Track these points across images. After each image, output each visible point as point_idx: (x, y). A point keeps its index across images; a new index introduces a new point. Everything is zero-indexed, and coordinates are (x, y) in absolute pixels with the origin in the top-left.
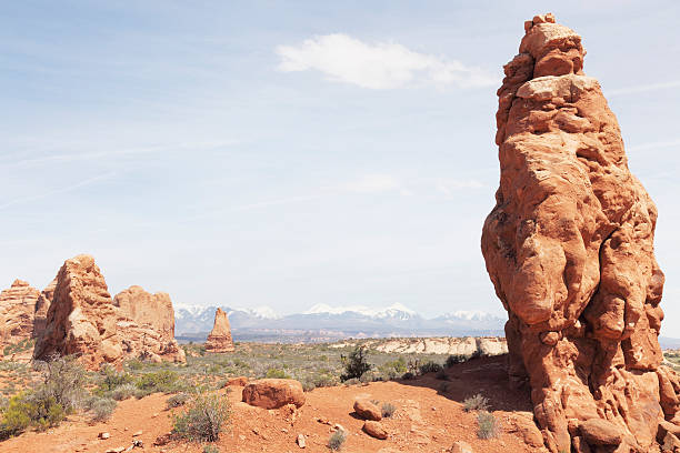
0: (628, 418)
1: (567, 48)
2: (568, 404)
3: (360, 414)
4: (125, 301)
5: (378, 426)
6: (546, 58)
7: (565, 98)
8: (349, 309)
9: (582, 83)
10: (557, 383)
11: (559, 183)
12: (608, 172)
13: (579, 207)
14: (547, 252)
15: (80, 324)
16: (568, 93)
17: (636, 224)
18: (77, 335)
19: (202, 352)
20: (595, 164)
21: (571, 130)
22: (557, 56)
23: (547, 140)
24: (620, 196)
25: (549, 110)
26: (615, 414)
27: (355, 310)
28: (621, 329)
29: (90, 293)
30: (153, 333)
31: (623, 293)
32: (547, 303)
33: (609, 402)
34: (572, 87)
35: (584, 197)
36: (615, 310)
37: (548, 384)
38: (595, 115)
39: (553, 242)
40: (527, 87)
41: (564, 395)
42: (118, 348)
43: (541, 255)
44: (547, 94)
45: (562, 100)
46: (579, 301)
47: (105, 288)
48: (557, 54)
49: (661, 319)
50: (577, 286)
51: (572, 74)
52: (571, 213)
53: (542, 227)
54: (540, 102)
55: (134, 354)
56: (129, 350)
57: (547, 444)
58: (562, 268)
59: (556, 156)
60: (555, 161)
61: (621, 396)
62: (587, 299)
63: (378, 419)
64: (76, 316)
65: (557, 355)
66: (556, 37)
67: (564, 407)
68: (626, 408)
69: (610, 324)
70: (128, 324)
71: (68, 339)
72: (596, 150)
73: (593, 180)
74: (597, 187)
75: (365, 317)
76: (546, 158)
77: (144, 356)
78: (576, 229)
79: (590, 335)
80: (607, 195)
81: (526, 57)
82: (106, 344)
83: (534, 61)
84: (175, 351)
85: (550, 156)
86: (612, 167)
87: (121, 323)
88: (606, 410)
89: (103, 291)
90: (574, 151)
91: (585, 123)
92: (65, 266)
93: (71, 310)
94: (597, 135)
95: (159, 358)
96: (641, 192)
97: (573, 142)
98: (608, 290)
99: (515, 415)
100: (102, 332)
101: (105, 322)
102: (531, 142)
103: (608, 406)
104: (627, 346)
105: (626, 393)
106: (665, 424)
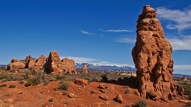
0: (162, 91)
1: (152, 13)
2: (147, 88)
3: (100, 87)
4: (64, 61)
5: (103, 90)
6: (147, 15)
7: (151, 23)
8: (114, 65)
9: (155, 20)
10: (144, 84)
11: (147, 42)
12: (160, 40)
13: (152, 47)
14: (144, 56)
15: (54, 65)
16: (152, 22)
17: (166, 51)
18: (53, 67)
19: (81, 72)
20: (157, 38)
21: (152, 30)
22: (150, 14)
23: (146, 32)
24: (162, 45)
25: (147, 26)
26: (159, 91)
27: (116, 65)
28: (161, 73)
29: (56, 59)
30: (70, 68)
31: (162, 65)
32: (143, 67)
33: (158, 88)
34: (153, 21)
35: (153, 45)
36: (160, 69)
37: (142, 84)
38: (157, 27)
39: (145, 54)
40: (143, 21)
41: (146, 86)
42: (62, 70)
43: (142, 57)
44: (147, 22)
45: (150, 24)
46: (151, 67)
47: (59, 58)
48: (149, 14)
49: (173, 71)
50: (150, 64)
51: (153, 18)
52: (150, 48)
53: (143, 51)
54: (145, 24)
55: (66, 72)
56: (65, 71)
57: (141, 96)
58: (147, 60)
59: (147, 36)
60: (147, 37)
61: (161, 87)
62: (154, 66)
63: (104, 89)
64: (53, 63)
65: (145, 78)
66: (149, 10)
67: (146, 88)
68: (162, 89)
69: (158, 72)
70: (65, 66)
71: (51, 68)
72: (157, 35)
73: (156, 41)
74: (157, 43)
75: (118, 67)
76: (145, 36)
77: (68, 72)
78: (150, 52)
79: (154, 74)
80: (159, 45)
81: (143, 14)
82: (59, 69)
83: (145, 15)
84: (75, 72)
85: (146, 36)
86: (161, 39)
87: (63, 65)
88: (157, 90)
89: (58, 58)
90: (152, 35)
91: (155, 29)
92: (50, 53)
93: (52, 62)
94: (157, 31)
95: (71, 73)
96: (168, 44)
97: (152, 33)
98: (158, 65)
99: (135, 89)
100: (58, 67)
101: (59, 65)
102: (142, 33)
103: (157, 89)
104: (163, 76)
105: (162, 86)
106: (171, 93)
